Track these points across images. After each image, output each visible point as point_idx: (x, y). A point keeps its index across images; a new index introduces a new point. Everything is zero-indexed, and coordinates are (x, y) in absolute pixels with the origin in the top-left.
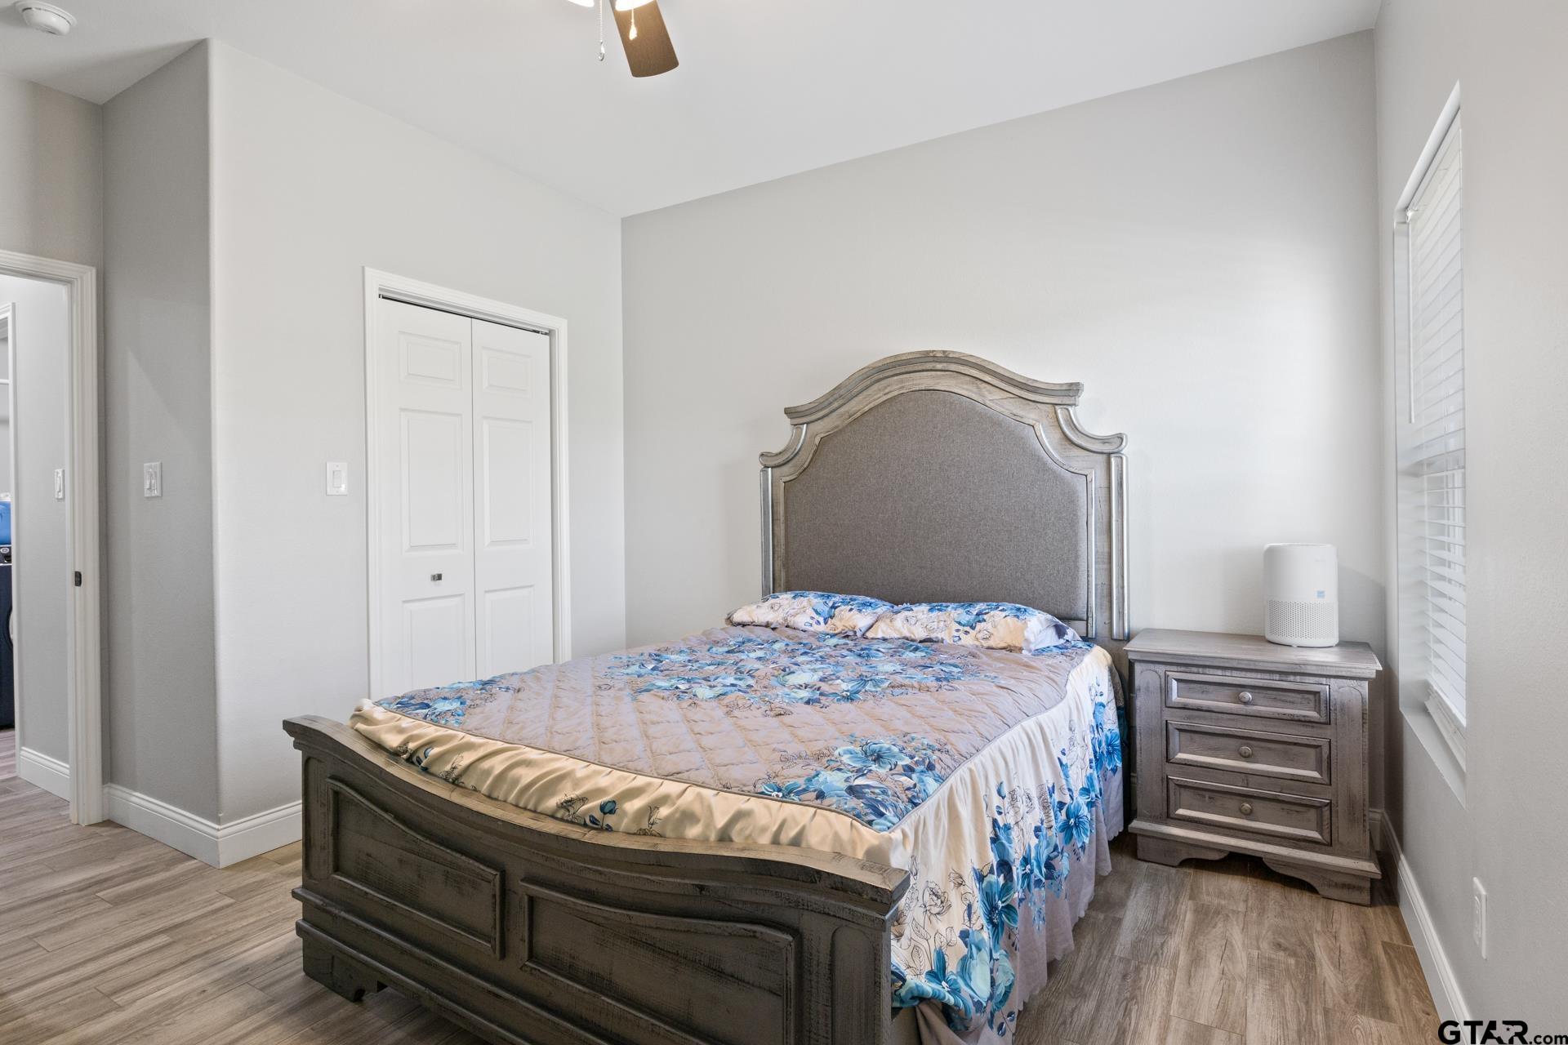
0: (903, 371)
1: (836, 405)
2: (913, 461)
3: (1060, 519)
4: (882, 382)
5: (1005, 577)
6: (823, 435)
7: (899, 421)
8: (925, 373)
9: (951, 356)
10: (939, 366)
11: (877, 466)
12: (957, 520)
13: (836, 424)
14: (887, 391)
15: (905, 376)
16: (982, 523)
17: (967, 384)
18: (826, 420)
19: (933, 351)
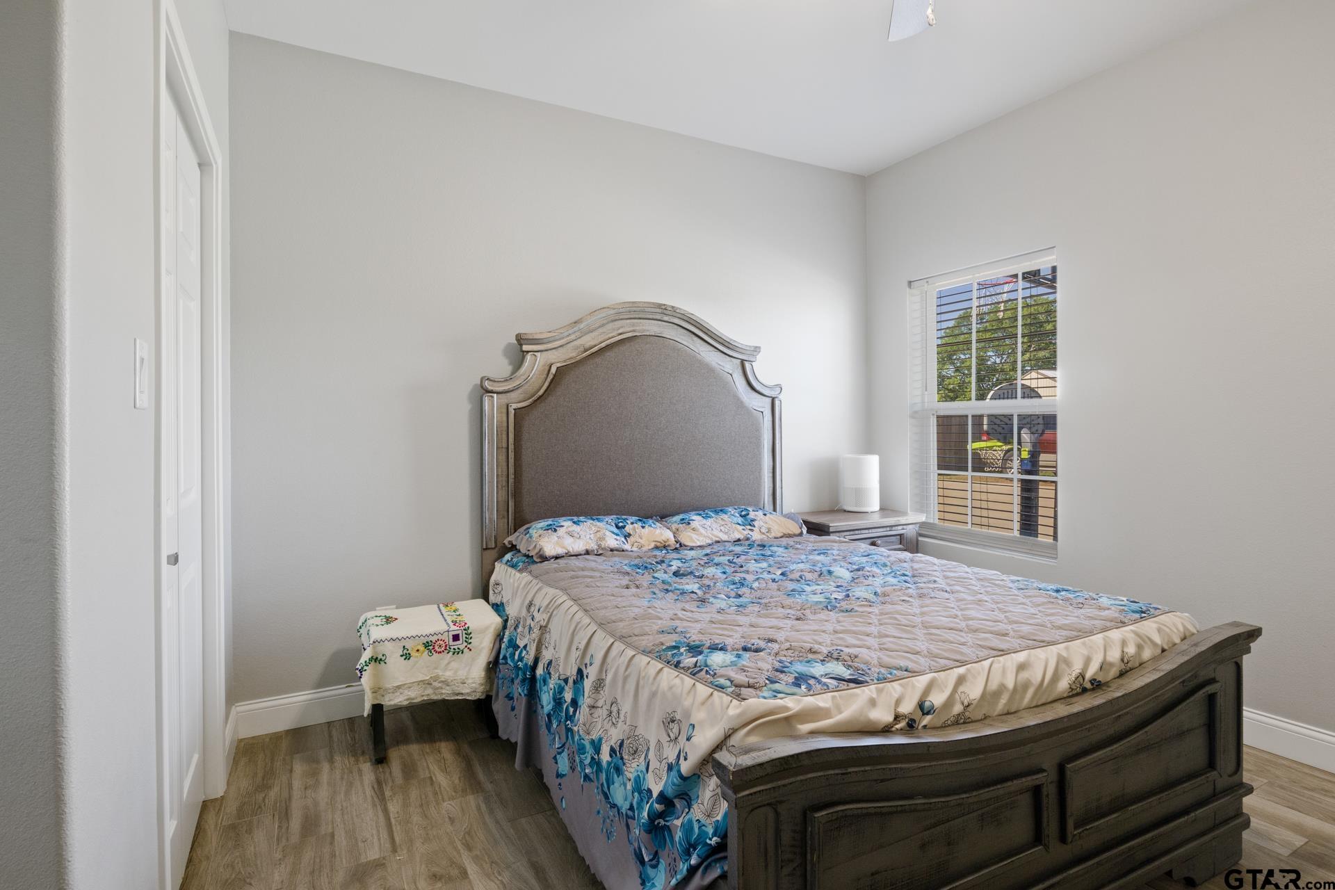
0: (637, 316)
1: (573, 337)
2: (648, 395)
3: (751, 443)
4: (616, 323)
5: (716, 488)
6: (559, 365)
7: (637, 359)
8: (653, 321)
9: (678, 311)
10: (666, 318)
11: (617, 398)
12: (683, 444)
13: (571, 355)
14: (620, 331)
15: (636, 321)
16: (701, 447)
17: (684, 336)
18: (561, 350)
19: (664, 305)
